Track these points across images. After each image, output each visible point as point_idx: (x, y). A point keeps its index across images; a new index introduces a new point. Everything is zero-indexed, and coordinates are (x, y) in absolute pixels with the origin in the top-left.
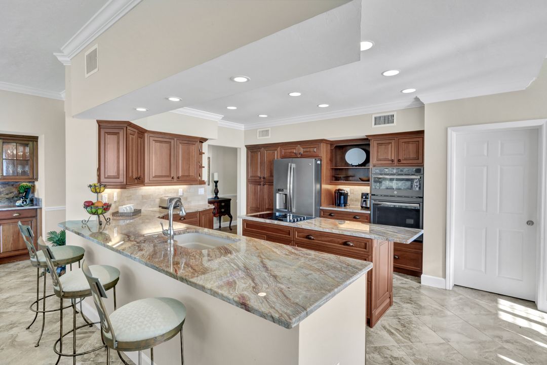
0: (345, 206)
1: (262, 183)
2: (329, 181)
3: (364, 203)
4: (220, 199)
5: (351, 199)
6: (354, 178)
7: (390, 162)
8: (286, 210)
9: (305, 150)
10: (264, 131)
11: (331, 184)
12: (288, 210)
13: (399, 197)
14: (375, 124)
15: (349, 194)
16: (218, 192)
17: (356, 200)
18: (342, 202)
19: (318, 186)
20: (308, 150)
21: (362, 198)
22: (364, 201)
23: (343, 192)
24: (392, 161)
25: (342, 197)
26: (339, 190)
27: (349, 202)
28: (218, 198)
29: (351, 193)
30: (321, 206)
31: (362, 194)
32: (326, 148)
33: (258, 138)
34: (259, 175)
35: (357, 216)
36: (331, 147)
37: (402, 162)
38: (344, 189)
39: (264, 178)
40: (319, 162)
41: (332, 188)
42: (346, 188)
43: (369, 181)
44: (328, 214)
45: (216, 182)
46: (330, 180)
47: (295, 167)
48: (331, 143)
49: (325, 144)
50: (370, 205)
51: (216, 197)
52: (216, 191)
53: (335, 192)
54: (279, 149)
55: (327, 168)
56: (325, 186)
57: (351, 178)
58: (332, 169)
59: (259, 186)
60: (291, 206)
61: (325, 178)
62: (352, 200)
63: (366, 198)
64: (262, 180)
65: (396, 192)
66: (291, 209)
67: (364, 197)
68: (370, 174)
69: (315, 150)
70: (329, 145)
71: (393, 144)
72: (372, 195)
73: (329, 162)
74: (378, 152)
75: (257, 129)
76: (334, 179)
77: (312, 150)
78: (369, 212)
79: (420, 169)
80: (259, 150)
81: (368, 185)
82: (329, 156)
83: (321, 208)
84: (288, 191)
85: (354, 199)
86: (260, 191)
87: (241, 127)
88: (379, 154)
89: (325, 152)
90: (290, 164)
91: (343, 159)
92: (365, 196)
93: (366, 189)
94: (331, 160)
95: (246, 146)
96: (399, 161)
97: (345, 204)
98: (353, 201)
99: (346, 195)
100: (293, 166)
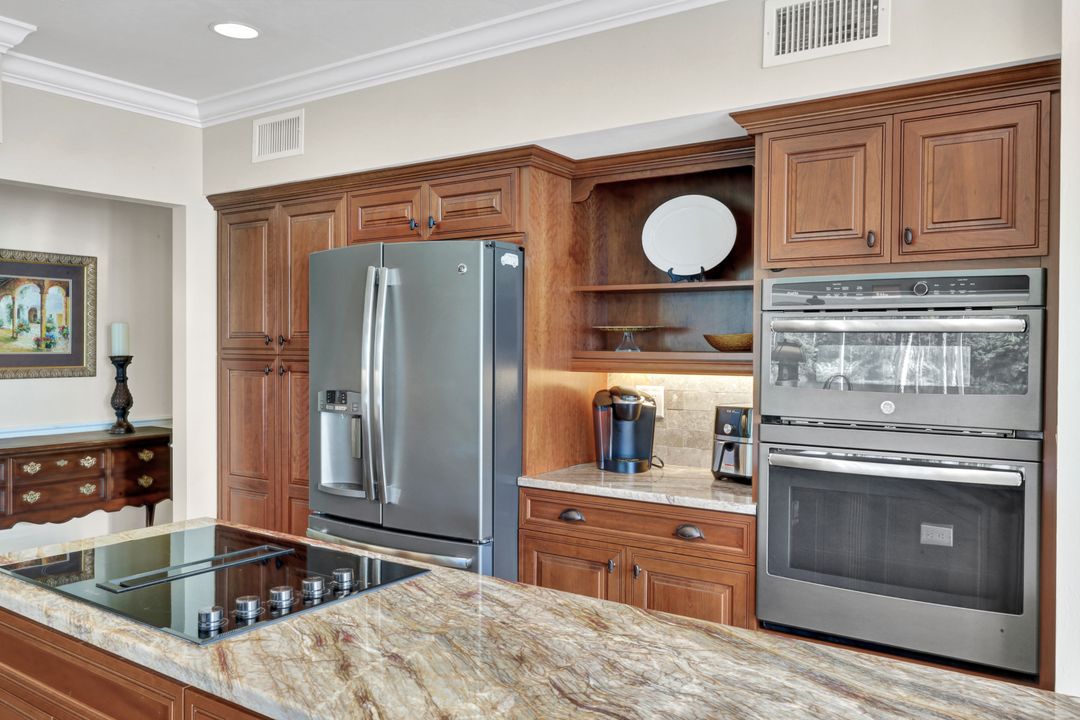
0: (639, 469)
1: (276, 364)
2: (569, 354)
3: (729, 455)
4: (137, 435)
5: (672, 435)
6: (681, 338)
7: (861, 248)
8: (360, 494)
9: (454, 204)
10: (280, 124)
11: (577, 364)
12: (368, 493)
13: (903, 429)
14: (781, 49)
15: (660, 412)
16: (129, 402)
17: (694, 441)
18: (627, 448)
19: (508, 377)
20: (466, 202)
21: (718, 430)
22: (729, 446)
23: (630, 401)
24: (869, 239)
25: (627, 427)
26: (615, 392)
27: (659, 449)
28: (129, 429)
29: (668, 407)
30: (522, 472)
31: (718, 410)
32: (551, 195)
33: (256, 158)
34: (265, 330)
35: (692, 524)
36: (574, 191)
37: (923, 242)
38: (638, 389)
39: (283, 340)
40: (510, 259)
41: (584, 383)
42: (648, 386)
43: (748, 348)
44: (557, 511)
45: (121, 363)
46: (575, 348)
47: (396, 282)
48: (576, 172)
49: (543, 176)
50: (756, 469)
51: (123, 425)
52: (120, 401)
53: (595, 405)
54: (343, 204)
55: (553, 292)
56: (542, 377)
57: (669, 340)
58: (585, 294)
59: (265, 380)
60: (377, 477)
61: (543, 339)
62: (674, 440)
63: (734, 433)
64: (277, 349)
65: (888, 407)
66: (379, 490)
67: (728, 428)
68: (756, 313)
69: (496, 203)
70: (567, 184)
71: (874, 148)
72: (768, 420)
73: (565, 260)
74: (793, 196)
75: (250, 121)
76: (592, 341)
77: (481, 201)
78: (749, 508)
79: (1026, 278)
80: (261, 214)
81: (744, 369)
82: (565, 235)
83: (523, 481)
84: (366, 399)
85: (686, 434)
86: (269, 400)
87: (187, 112)
88: (800, 207)
89: (543, 215)
90: (372, 270)
91: (634, 248)
92: (731, 425)
93: (736, 389)
94: (577, 255)
95: (211, 199)
96: (905, 237)
97: (643, 457)
98: (679, 443)
99: (645, 420)
100: (390, 277)
